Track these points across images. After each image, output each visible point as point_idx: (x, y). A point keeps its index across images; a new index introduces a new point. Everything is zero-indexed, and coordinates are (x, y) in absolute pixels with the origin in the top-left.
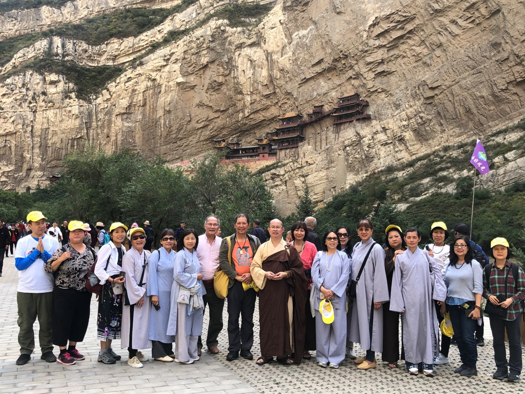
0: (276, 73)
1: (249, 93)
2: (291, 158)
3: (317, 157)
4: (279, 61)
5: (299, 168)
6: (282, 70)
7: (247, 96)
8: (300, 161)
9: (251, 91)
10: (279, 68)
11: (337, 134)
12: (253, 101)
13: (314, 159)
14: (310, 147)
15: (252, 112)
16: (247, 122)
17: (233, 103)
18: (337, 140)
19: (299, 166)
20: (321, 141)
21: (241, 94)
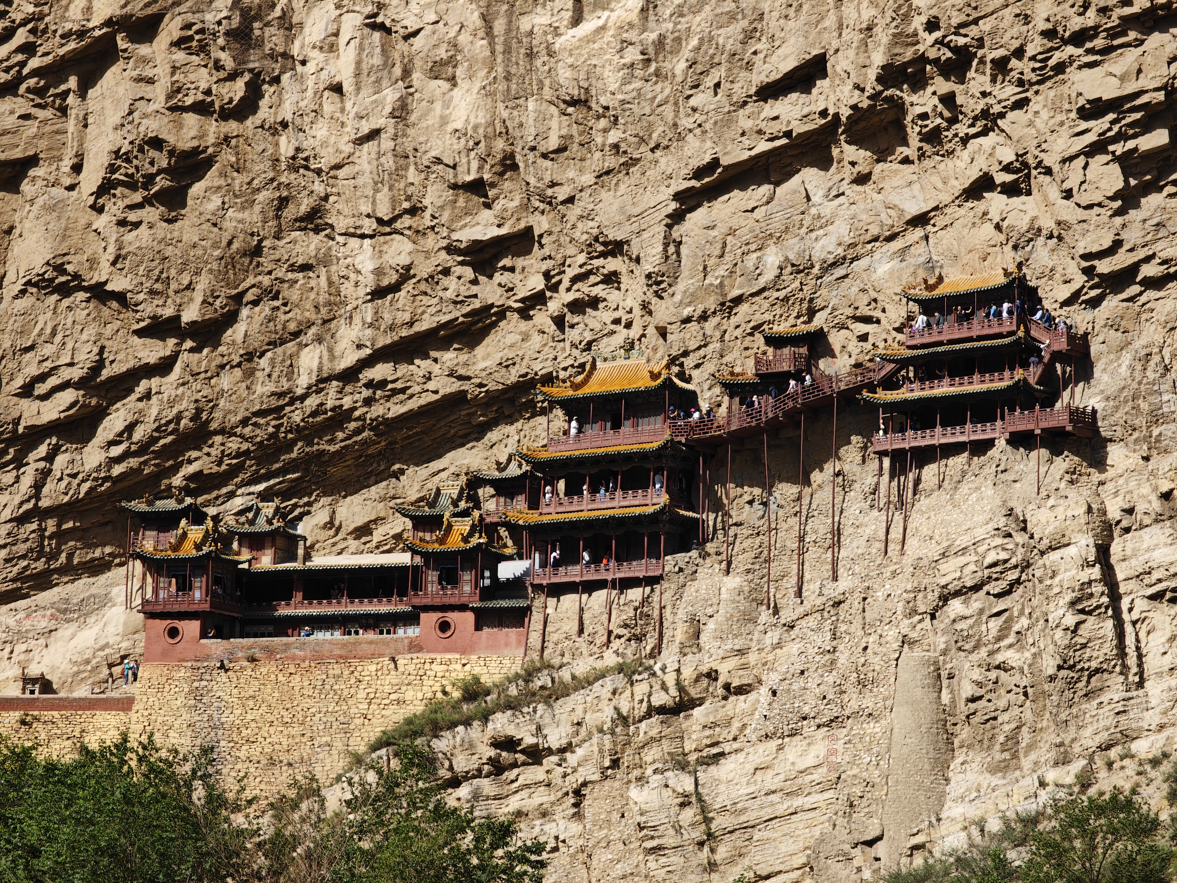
0: (542, 118)
1: (369, 226)
2: (616, 644)
3: (778, 645)
4: (559, 43)
5: (662, 710)
6: (573, 103)
7: (354, 242)
8: (672, 667)
9: (384, 212)
10: (556, 87)
11: (898, 518)
12: (391, 278)
13: (752, 658)
14: (734, 581)
15: (384, 340)
16: (347, 402)
17: (266, 281)
18: (894, 548)
19: (659, 699)
20: (801, 552)
21: (317, 230)
